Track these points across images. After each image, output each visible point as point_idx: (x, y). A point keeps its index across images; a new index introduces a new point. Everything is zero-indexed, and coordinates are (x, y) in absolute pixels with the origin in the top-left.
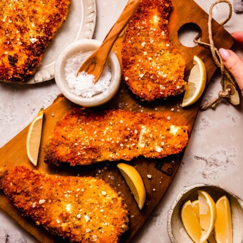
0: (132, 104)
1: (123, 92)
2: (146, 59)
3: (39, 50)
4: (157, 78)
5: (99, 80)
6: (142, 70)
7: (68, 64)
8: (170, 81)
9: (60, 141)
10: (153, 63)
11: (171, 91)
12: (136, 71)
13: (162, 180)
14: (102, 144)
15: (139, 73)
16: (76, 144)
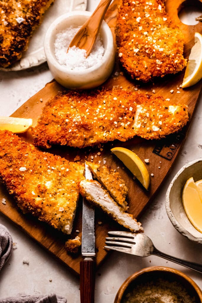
0: (128, 86)
1: (117, 75)
2: (142, 34)
3: (26, 31)
4: (153, 52)
5: (91, 54)
6: (137, 44)
7: (58, 39)
8: (167, 56)
9: (49, 119)
10: (149, 37)
11: (168, 66)
12: (130, 47)
13: (161, 165)
14: (95, 121)
15: (134, 48)
16: (67, 120)
